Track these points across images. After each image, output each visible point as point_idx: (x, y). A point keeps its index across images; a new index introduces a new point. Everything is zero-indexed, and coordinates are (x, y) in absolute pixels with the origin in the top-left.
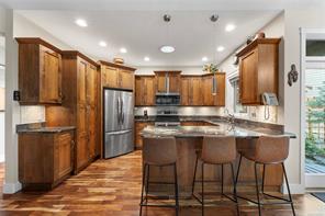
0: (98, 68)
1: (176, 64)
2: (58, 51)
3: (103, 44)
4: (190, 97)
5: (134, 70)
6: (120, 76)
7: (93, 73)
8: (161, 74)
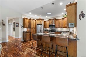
0: (36, 20)
1: (54, 17)
2: (28, 19)
3: (36, 16)
4: (59, 25)
5: (43, 20)
6: (40, 22)
7: (35, 22)
8: (50, 20)
